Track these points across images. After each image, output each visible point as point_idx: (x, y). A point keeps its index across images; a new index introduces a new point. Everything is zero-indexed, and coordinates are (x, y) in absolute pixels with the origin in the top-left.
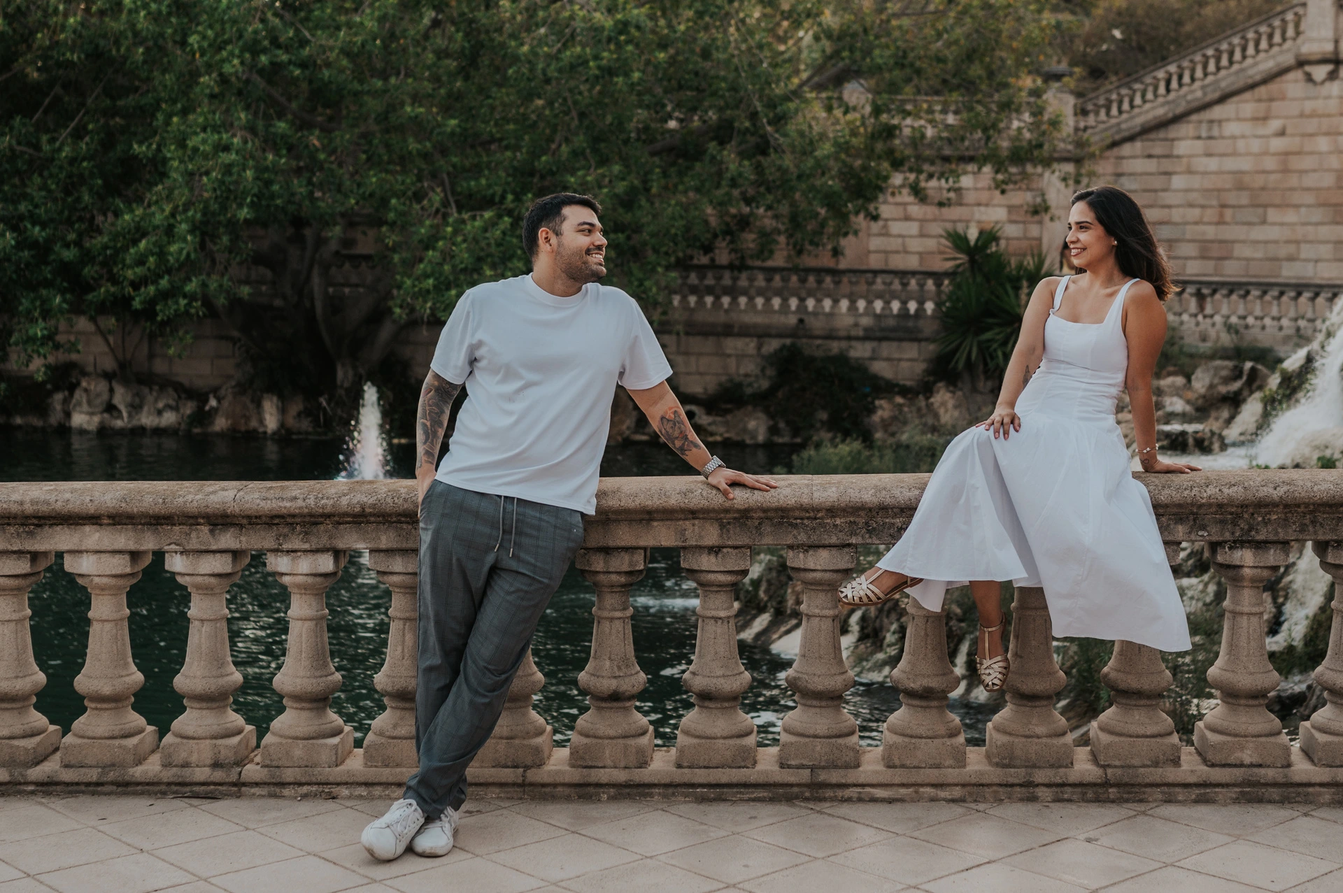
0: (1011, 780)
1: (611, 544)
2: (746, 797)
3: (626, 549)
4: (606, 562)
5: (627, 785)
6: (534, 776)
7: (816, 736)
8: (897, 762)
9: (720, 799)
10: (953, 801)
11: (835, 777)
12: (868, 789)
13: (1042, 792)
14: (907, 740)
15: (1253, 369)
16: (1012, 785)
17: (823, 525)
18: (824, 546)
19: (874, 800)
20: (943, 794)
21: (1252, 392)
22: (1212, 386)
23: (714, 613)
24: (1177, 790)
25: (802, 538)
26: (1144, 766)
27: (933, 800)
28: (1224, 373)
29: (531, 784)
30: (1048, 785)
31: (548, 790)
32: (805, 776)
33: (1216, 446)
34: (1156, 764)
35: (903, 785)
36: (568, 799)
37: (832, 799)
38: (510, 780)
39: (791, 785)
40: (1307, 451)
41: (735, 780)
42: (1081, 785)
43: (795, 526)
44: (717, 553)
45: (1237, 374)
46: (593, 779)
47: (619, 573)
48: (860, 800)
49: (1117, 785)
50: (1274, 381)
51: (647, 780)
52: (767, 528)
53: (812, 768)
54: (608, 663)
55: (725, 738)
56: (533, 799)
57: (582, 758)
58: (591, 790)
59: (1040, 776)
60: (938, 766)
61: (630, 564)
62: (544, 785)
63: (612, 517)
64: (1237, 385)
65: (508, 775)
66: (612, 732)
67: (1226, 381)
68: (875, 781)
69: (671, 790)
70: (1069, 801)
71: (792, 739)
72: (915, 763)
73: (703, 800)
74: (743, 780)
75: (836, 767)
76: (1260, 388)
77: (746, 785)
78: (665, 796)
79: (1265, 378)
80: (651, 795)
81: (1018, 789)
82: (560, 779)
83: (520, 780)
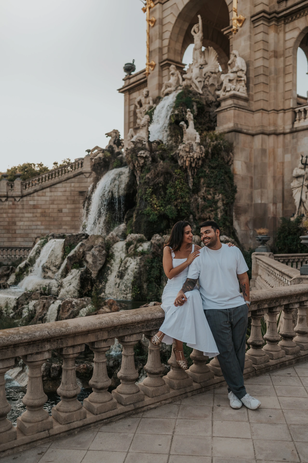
0: (182, 393)
1: (76, 344)
2: (118, 419)
3: (79, 345)
4: (73, 351)
5: (83, 426)
6: (52, 432)
7: (133, 393)
8: (154, 395)
9: (111, 422)
10: (169, 403)
11: (140, 405)
12: (149, 406)
13: (189, 394)
14: (156, 388)
15: (12, 268)
16: (182, 394)
17: (135, 327)
18: (135, 334)
19: (151, 409)
20: (167, 402)
21: (12, 273)
22: (2, 272)
23: (101, 361)
24: (216, 385)
25: (130, 332)
26: (208, 380)
27: (165, 404)
28: (5, 269)
29: (53, 435)
30: (189, 392)
31: (57, 436)
32: (132, 407)
33: (8, 287)
34: (210, 379)
35: (158, 402)
36: (65, 437)
37: (141, 412)
38: (45, 436)
39: (129, 411)
40: (36, 286)
41: (114, 414)
42: (197, 389)
43: (128, 329)
44: (106, 341)
45: (8, 269)
46: (72, 427)
47: (76, 353)
48: (148, 410)
49: (204, 387)
50: (17, 270)
51: (89, 422)
52: (121, 331)
53: (133, 404)
54: (71, 385)
55: (109, 401)
56: (53, 441)
57: (67, 421)
58: (72, 431)
59: (188, 390)
60: (164, 394)
61: (81, 350)
62: (56, 435)
63: (77, 334)
64: (8, 272)
65: (43, 434)
66: (75, 409)
67: (6, 271)
68: (151, 403)
69: (96, 424)
70: (195, 395)
71: (127, 396)
72: (158, 394)
73: (106, 424)
74: (117, 413)
75: (139, 401)
76: (14, 272)
77: (117, 415)
78: (95, 426)
79: (15, 270)
80: (90, 427)
81: (184, 395)
82: (61, 431)
83: (48, 435)
